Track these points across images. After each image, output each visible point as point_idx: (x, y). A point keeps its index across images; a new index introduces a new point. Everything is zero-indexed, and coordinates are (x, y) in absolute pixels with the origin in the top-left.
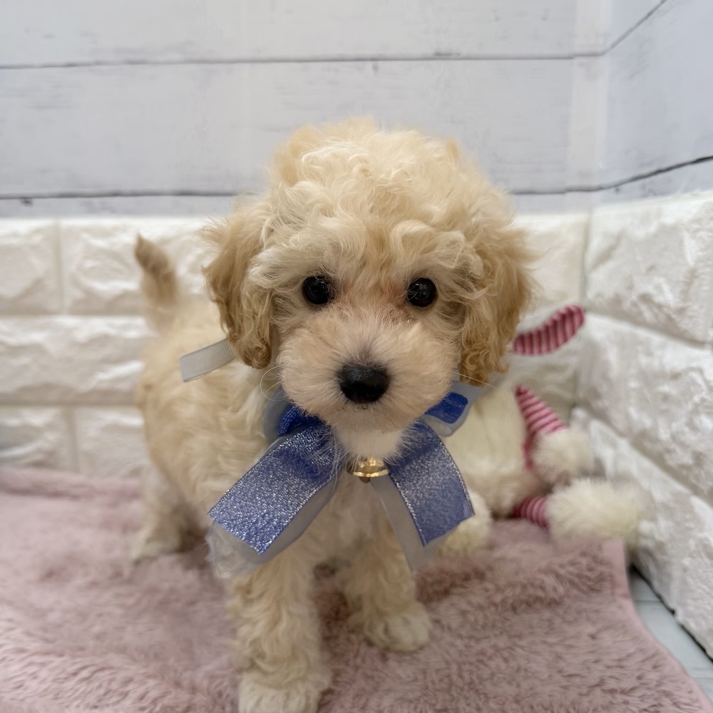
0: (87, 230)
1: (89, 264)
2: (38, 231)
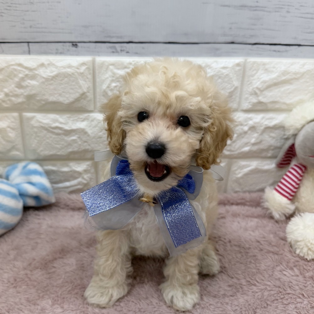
0: (113, 65)
1: (114, 85)
2: (83, 64)
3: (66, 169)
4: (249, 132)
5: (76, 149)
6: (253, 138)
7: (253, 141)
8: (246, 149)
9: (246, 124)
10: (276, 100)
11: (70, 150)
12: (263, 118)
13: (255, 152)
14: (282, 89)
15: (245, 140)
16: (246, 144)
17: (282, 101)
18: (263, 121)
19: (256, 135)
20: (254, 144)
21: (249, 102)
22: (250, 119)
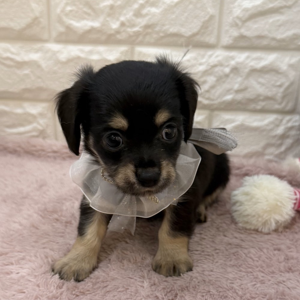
3: (19, 111)
4: (232, 75)
5: (29, 86)
6: (236, 83)
7: (236, 87)
8: (229, 97)
9: (226, 64)
10: (263, 34)
11: (23, 87)
12: (248, 57)
13: (239, 102)
14: (271, 20)
15: (226, 86)
16: (228, 91)
17: (271, 35)
18: (248, 61)
19: (239, 79)
20: (238, 91)
21: (230, 37)
22: (232, 58)
